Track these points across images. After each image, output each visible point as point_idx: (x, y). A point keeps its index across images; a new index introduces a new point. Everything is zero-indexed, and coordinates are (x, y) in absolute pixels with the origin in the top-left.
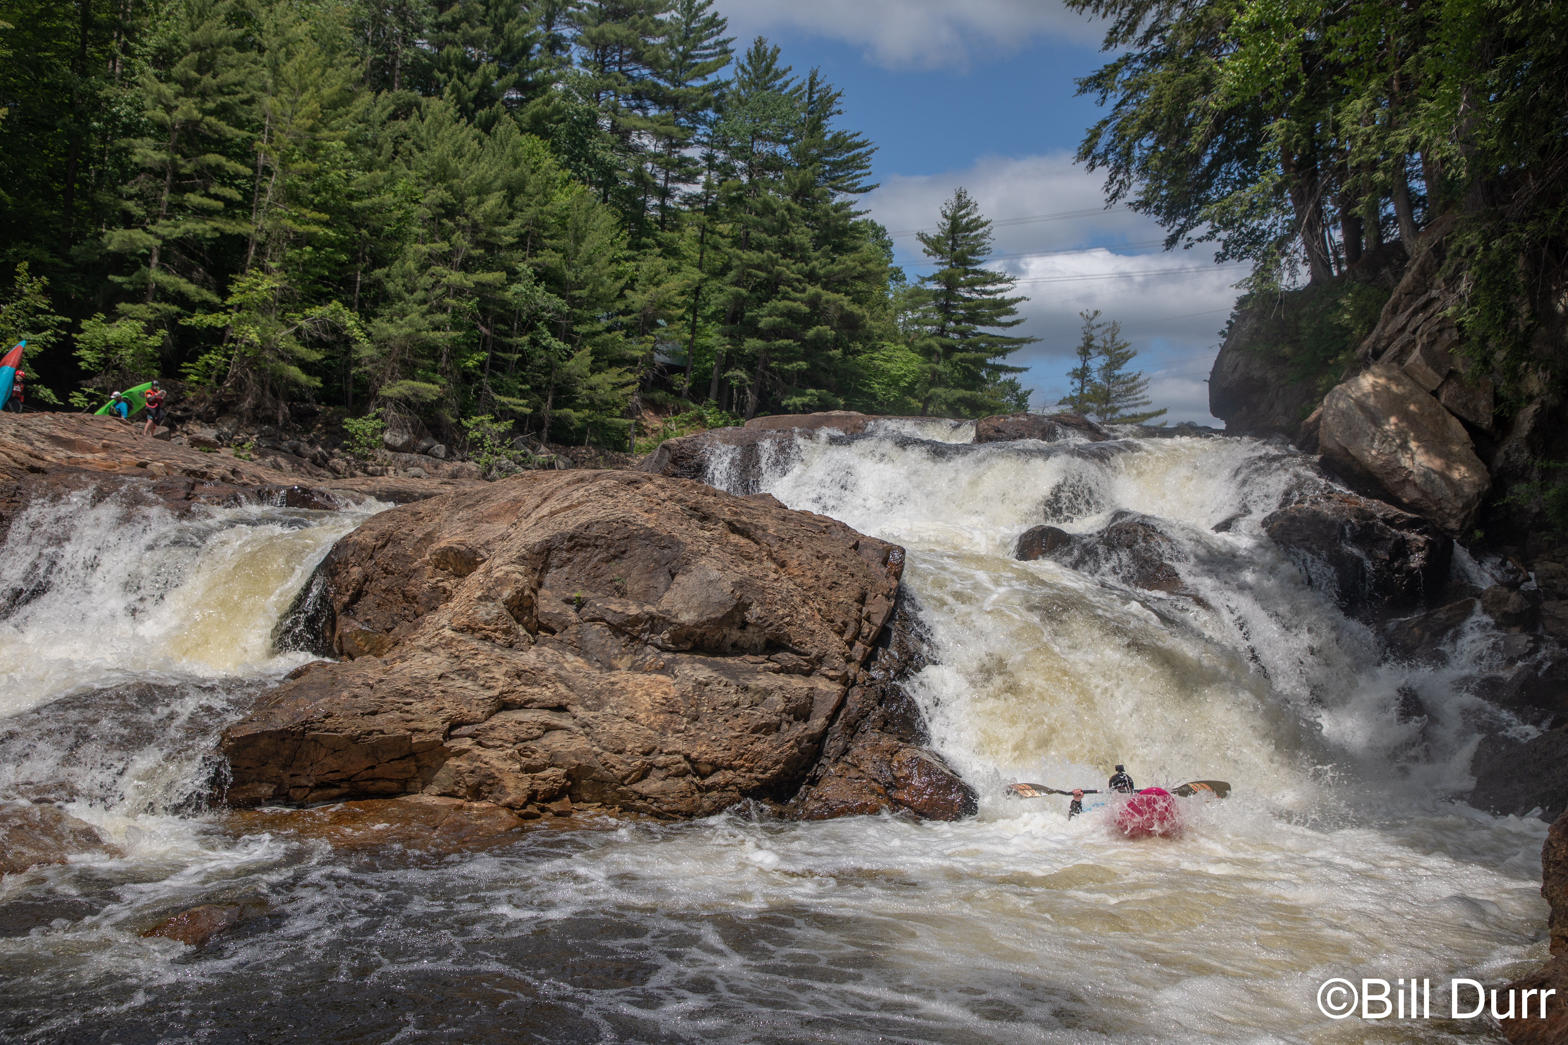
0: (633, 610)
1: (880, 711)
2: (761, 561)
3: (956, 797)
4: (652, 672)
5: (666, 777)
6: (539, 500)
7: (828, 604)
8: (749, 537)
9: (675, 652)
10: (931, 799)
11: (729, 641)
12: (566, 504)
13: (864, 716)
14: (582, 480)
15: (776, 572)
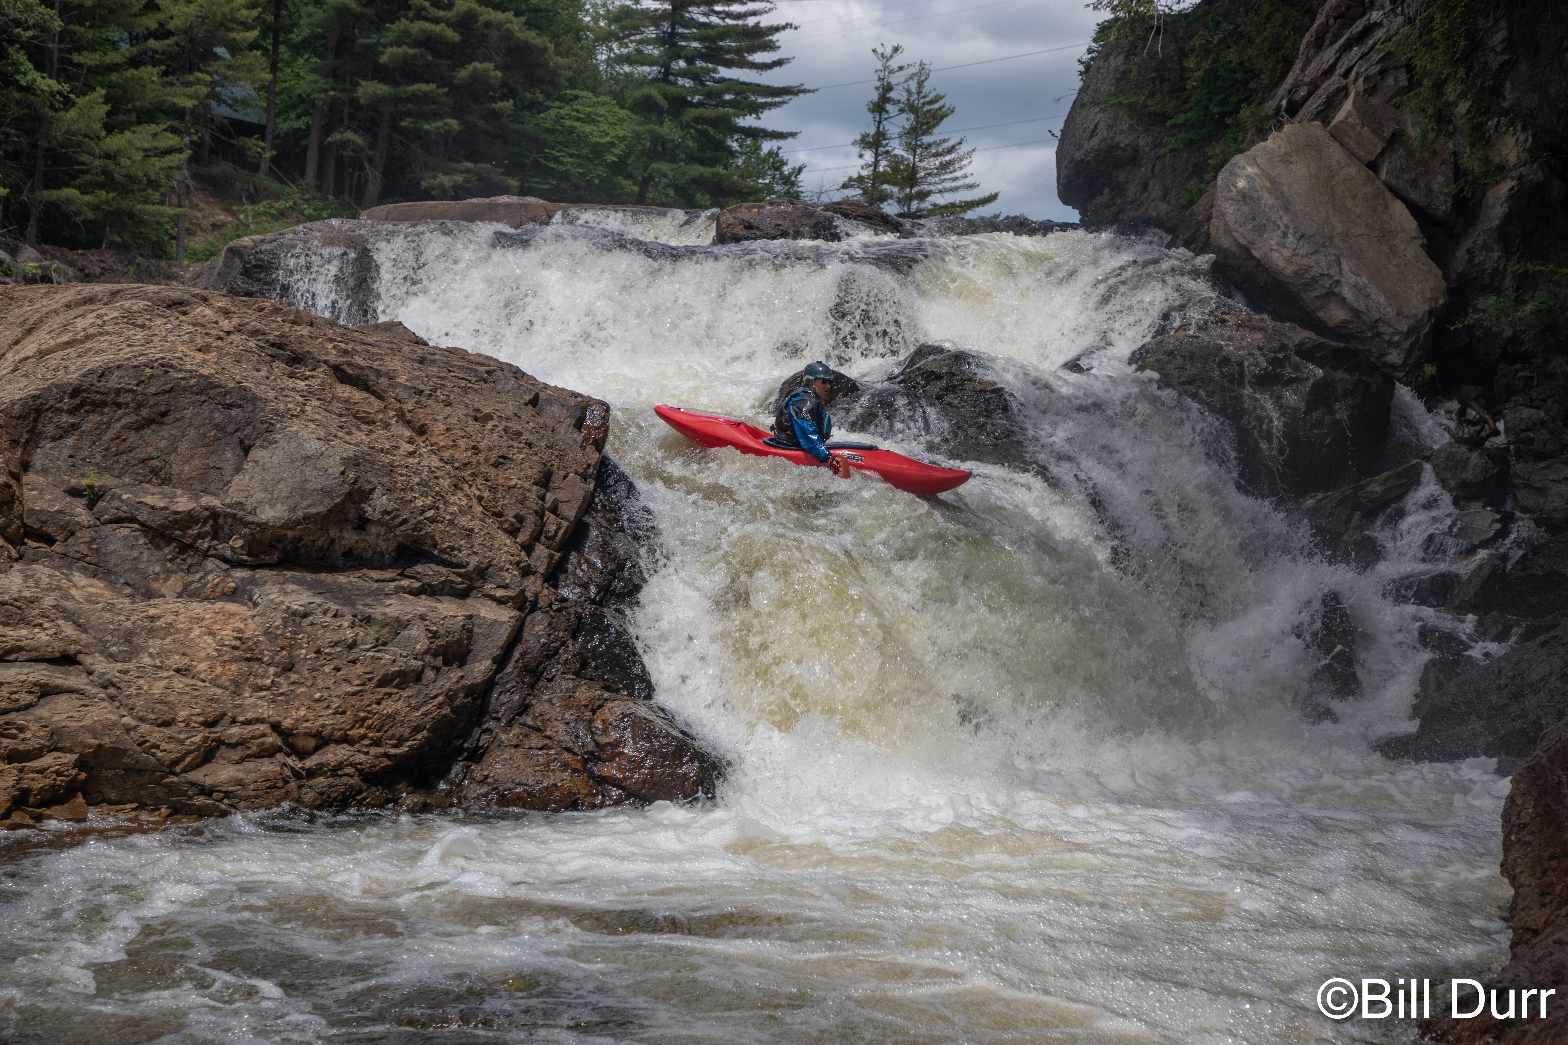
0: (183, 503)
1: (573, 647)
2: (387, 426)
3: (689, 769)
4: (216, 599)
5: (242, 760)
6: (18, 332)
7: (493, 489)
8: (367, 388)
9: (253, 567)
10: (652, 775)
11: (338, 550)
12: (65, 338)
13: (550, 654)
14: (91, 300)
15: (411, 441)
